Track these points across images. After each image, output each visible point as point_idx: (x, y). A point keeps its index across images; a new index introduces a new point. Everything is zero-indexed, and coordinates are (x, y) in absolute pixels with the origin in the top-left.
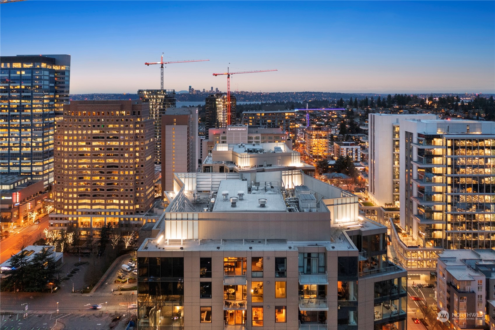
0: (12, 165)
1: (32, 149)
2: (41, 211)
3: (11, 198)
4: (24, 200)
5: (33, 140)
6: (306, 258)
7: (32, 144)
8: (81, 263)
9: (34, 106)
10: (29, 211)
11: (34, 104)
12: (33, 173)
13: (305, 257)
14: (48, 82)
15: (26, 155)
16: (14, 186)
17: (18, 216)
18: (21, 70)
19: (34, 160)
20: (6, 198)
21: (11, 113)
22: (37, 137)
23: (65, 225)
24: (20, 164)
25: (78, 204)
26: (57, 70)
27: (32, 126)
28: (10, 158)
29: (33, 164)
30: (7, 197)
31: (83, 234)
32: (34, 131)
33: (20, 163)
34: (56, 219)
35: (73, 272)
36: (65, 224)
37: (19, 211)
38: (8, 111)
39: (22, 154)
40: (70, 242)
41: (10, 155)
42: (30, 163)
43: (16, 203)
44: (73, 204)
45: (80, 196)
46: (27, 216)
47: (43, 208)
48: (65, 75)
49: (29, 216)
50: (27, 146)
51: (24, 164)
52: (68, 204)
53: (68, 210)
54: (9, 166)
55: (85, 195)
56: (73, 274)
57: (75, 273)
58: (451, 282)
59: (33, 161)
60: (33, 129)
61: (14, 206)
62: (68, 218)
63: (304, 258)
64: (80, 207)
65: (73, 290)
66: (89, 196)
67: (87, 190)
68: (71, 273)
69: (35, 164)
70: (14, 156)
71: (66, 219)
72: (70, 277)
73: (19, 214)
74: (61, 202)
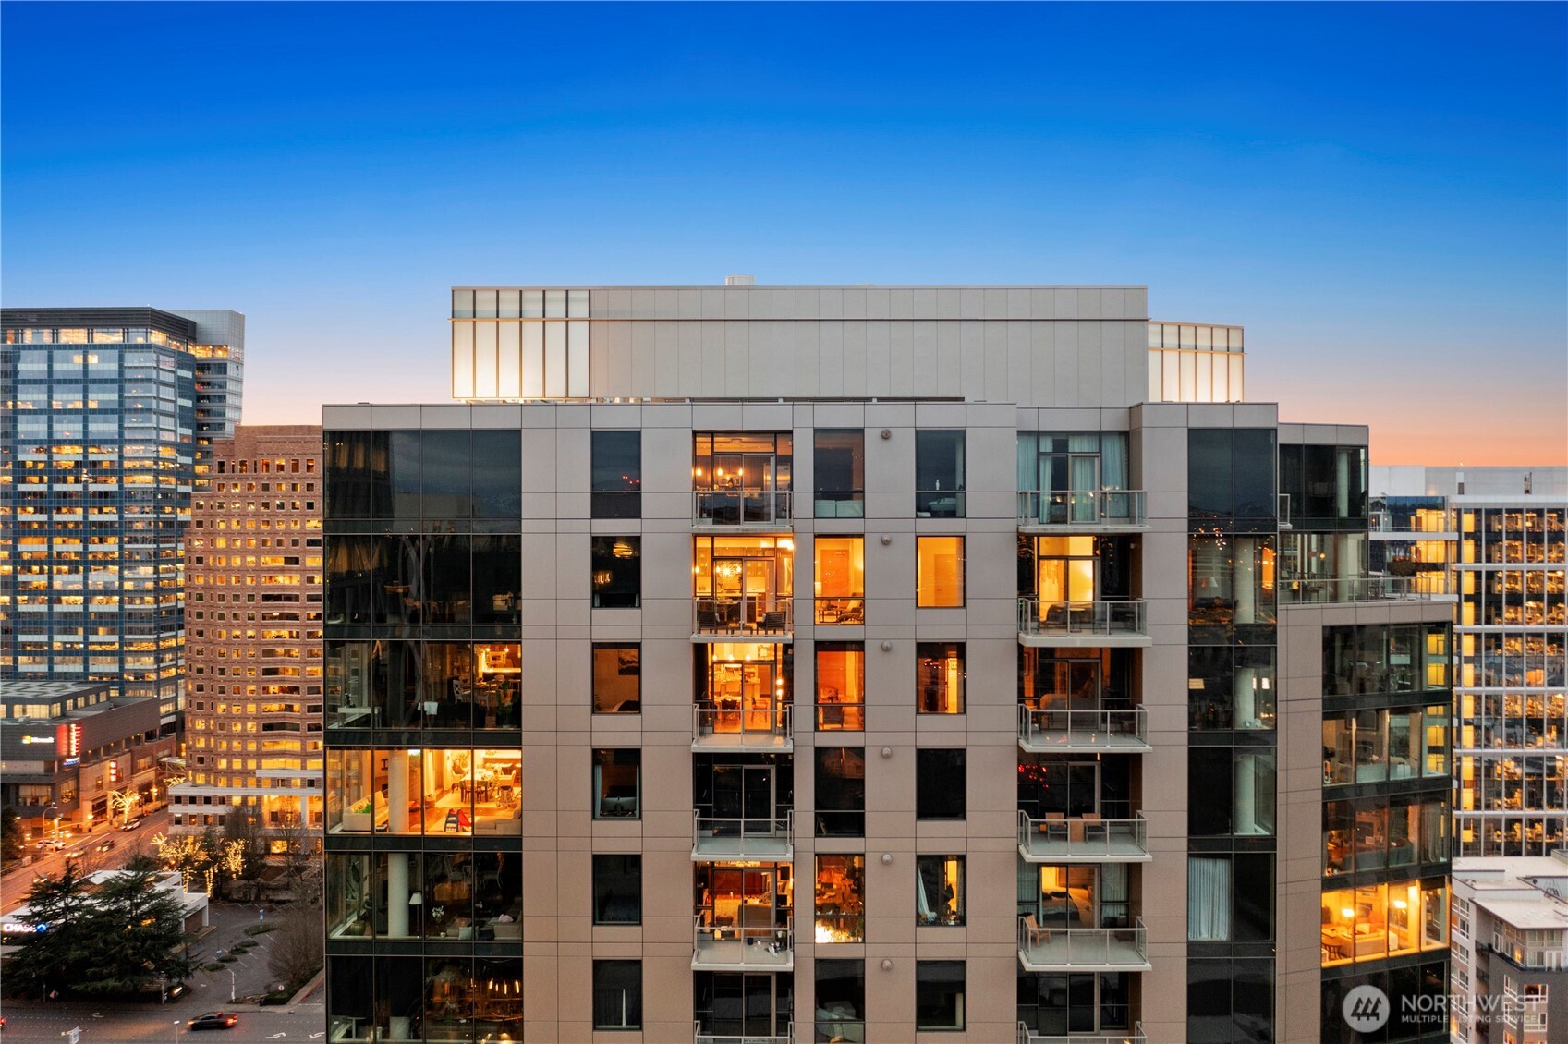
0: (61, 649)
1: (121, 602)
2: (150, 794)
3: (50, 740)
4: (96, 752)
5: (126, 572)
6: (1046, 454)
7: (121, 585)
8: (265, 926)
9: (127, 465)
10: (111, 789)
11: (130, 459)
12: (125, 676)
13: (1042, 450)
14: (171, 390)
15: (104, 619)
16: (63, 708)
17: (76, 802)
18: (85, 349)
19: (131, 633)
20: (36, 740)
21: (58, 487)
22: (137, 561)
23: (222, 819)
24: (86, 647)
25: (260, 755)
26: (202, 359)
27: (121, 529)
28: (56, 628)
29: (125, 649)
30: (39, 737)
31: (278, 851)
32: (129, 543)
33: (86, 642)
34: (193, 800)
35: (239, 950)
36: (221, 816)
37: (78, 783)
38: (46, 478)
39: (93, 617)
40: (233, 870)
41: (56, 619)
42: (117, 646)
43: (69, 756)
44: (244, 755)
45: (268, 727)
46: (104, 804)
47: (160, 784)
48: (225, 373)
49: (110, 803)
50: (107, 592)
51: (98, 648)
52: (229, 755)
53: (229, 773)
54: (51, 654)
55: (282, 726)
56: (236, 956)
57: (245, 952)
58: (1490, 946)
59: (126, 637)
60: (126, 539)
61: (60, 767)
62: (230, 797)
63: (1040, 455)
64: (266, 763)
65: (233, 994)
66: (296, 728)
67: (290, 708)
68: (232, 952)
69: (132, 648)
70: (68, 622)
71: (222, 801)
72: (225, 964)
73: (78, 795)
74: (208, 750)
